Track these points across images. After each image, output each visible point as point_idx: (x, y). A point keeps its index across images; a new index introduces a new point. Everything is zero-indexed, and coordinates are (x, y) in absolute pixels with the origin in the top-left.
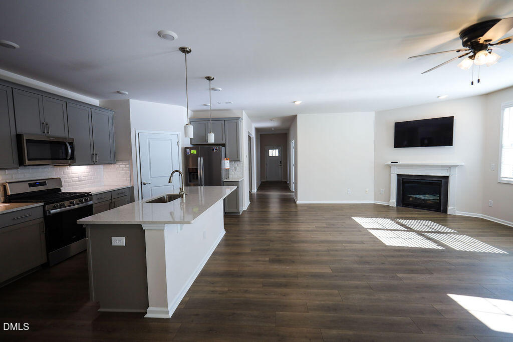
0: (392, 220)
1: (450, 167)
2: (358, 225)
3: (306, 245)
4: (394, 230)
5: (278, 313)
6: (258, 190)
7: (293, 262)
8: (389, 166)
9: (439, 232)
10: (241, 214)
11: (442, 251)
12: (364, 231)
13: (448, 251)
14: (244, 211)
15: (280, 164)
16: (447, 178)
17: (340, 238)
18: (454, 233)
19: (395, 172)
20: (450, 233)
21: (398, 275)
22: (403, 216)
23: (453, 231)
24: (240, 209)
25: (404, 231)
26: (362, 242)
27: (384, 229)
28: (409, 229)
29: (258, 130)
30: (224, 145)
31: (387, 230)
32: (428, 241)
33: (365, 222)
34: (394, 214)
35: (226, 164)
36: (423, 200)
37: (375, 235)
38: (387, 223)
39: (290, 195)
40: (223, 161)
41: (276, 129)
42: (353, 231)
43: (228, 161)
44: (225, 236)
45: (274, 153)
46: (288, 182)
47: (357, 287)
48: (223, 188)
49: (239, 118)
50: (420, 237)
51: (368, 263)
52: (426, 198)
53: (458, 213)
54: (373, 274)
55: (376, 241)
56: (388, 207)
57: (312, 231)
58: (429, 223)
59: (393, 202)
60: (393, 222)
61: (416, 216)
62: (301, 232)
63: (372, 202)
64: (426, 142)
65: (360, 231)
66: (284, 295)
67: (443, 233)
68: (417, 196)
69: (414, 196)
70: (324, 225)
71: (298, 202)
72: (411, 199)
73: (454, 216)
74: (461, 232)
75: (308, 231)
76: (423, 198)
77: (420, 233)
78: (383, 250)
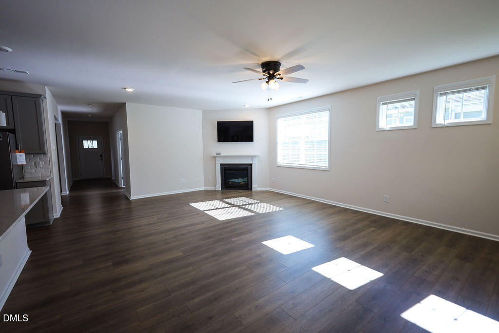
0: (220, 201)
1: (253, 157)
2: (196, 209)
3: (152, 237)
4: (223, 208)
5: (139, 310)
6: (70, 191)
7: (143, 257)
8: (215, 157)
9: (250, 204)
10: (51, 223)
11: (254, 216)
12: (202, 213)
13: (258, 215)
14: (56, 219)
15: (100, 158)
16: (251, 164)
17: (183, 223)
18: (258, 203)
19: (220, 161)
20: (256, 203)
21: (233, 240)
22: (227, 196)
23: (257, 201)
24: (50, 218)
25: (230, 207)
26: (202, 223)
27: (216, 209)
28: (233, 205)
29: (65, 114)
30: (13, 131)
31: (218, 209)
32: (246, 211)
33: (200, 206)
34: (219, 196)
35: (21, 158)
36: (238, 183)
37: (210, 215)
38: (217, 203)
39: (119, 192)
40: (12, 155)
41: (94, 115)
42: (193, 215)
43: (23, 155)
44: (31, 256)
45: (90, 144)
46: (113, 178)
47: (207, 258)
48: (16, 191)
49: (41, 95)
50: (241, 210)
51: (210, 237)
52: (240, 181)
53: (259, 189)
54: (216, 245)
55: (212, 219)
56: (215, 191)
57: (154, 223)
58: (243, 198)
59: (219, 187)
60: (221, 202)
61: (236, 195)
62: (143, 227)
63: (202, 188)
64: (235, 138)
65: (199, 214)
66: (142, 291)
67: (252, 204)
68: (234, 180)
69: (232, 180)
70: (166, 215)
71: (133, 197)
72: (230, 183)
73: (256, 191)
74: (261, 202)
75: (152, 224)
76: (238, 181)
77: (239, 207)
78: (219, 225)
